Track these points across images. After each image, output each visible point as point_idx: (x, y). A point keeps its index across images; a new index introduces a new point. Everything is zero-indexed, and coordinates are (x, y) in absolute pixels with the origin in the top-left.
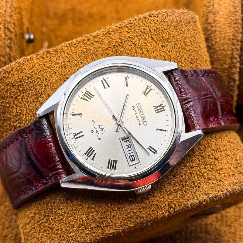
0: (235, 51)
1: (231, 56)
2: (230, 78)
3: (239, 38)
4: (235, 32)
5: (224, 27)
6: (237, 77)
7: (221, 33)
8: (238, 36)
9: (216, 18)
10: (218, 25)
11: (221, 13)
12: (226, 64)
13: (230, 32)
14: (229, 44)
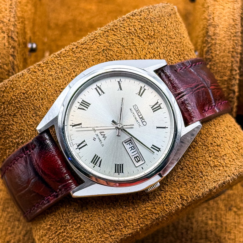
0: (235, 64)
1: (231, 68)
2: (230, 90)
3: (239, 51)
4: (235, 45)
5: (224, 39)
6: (236, 89)
7: (221, 46)
8: (237, 49)
9: (215, 30)
10: (218, 38)
11: (221, 26)
12: (226, 76)
13: (229, 45)
14: (228, 56)
